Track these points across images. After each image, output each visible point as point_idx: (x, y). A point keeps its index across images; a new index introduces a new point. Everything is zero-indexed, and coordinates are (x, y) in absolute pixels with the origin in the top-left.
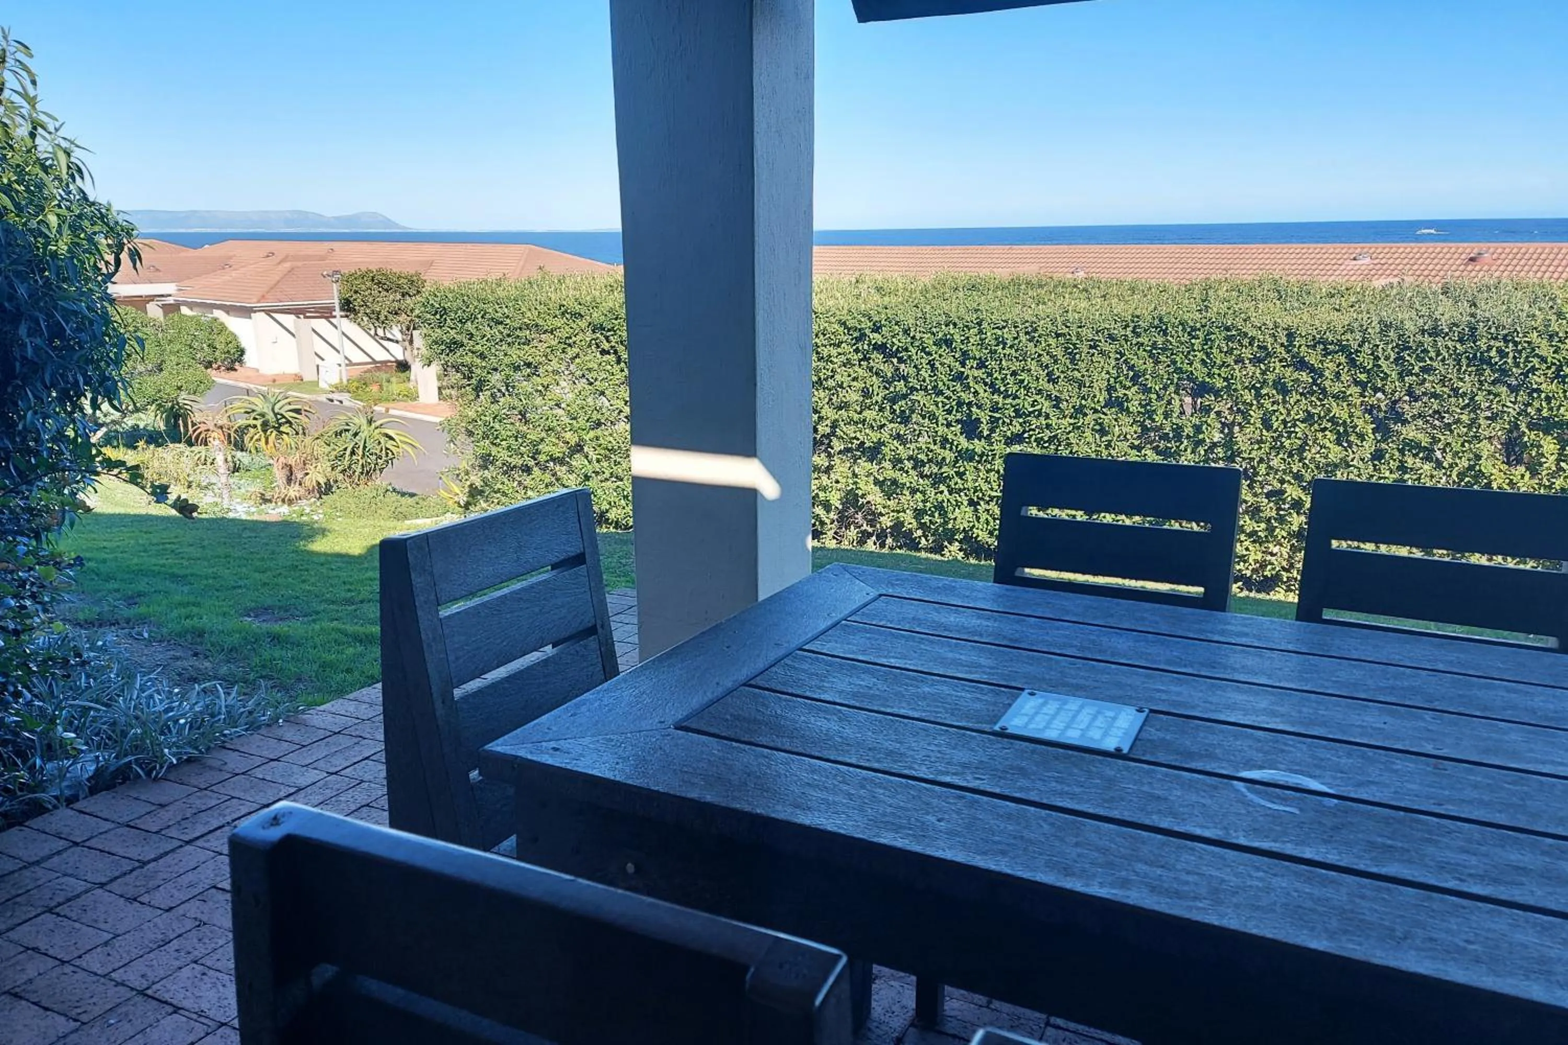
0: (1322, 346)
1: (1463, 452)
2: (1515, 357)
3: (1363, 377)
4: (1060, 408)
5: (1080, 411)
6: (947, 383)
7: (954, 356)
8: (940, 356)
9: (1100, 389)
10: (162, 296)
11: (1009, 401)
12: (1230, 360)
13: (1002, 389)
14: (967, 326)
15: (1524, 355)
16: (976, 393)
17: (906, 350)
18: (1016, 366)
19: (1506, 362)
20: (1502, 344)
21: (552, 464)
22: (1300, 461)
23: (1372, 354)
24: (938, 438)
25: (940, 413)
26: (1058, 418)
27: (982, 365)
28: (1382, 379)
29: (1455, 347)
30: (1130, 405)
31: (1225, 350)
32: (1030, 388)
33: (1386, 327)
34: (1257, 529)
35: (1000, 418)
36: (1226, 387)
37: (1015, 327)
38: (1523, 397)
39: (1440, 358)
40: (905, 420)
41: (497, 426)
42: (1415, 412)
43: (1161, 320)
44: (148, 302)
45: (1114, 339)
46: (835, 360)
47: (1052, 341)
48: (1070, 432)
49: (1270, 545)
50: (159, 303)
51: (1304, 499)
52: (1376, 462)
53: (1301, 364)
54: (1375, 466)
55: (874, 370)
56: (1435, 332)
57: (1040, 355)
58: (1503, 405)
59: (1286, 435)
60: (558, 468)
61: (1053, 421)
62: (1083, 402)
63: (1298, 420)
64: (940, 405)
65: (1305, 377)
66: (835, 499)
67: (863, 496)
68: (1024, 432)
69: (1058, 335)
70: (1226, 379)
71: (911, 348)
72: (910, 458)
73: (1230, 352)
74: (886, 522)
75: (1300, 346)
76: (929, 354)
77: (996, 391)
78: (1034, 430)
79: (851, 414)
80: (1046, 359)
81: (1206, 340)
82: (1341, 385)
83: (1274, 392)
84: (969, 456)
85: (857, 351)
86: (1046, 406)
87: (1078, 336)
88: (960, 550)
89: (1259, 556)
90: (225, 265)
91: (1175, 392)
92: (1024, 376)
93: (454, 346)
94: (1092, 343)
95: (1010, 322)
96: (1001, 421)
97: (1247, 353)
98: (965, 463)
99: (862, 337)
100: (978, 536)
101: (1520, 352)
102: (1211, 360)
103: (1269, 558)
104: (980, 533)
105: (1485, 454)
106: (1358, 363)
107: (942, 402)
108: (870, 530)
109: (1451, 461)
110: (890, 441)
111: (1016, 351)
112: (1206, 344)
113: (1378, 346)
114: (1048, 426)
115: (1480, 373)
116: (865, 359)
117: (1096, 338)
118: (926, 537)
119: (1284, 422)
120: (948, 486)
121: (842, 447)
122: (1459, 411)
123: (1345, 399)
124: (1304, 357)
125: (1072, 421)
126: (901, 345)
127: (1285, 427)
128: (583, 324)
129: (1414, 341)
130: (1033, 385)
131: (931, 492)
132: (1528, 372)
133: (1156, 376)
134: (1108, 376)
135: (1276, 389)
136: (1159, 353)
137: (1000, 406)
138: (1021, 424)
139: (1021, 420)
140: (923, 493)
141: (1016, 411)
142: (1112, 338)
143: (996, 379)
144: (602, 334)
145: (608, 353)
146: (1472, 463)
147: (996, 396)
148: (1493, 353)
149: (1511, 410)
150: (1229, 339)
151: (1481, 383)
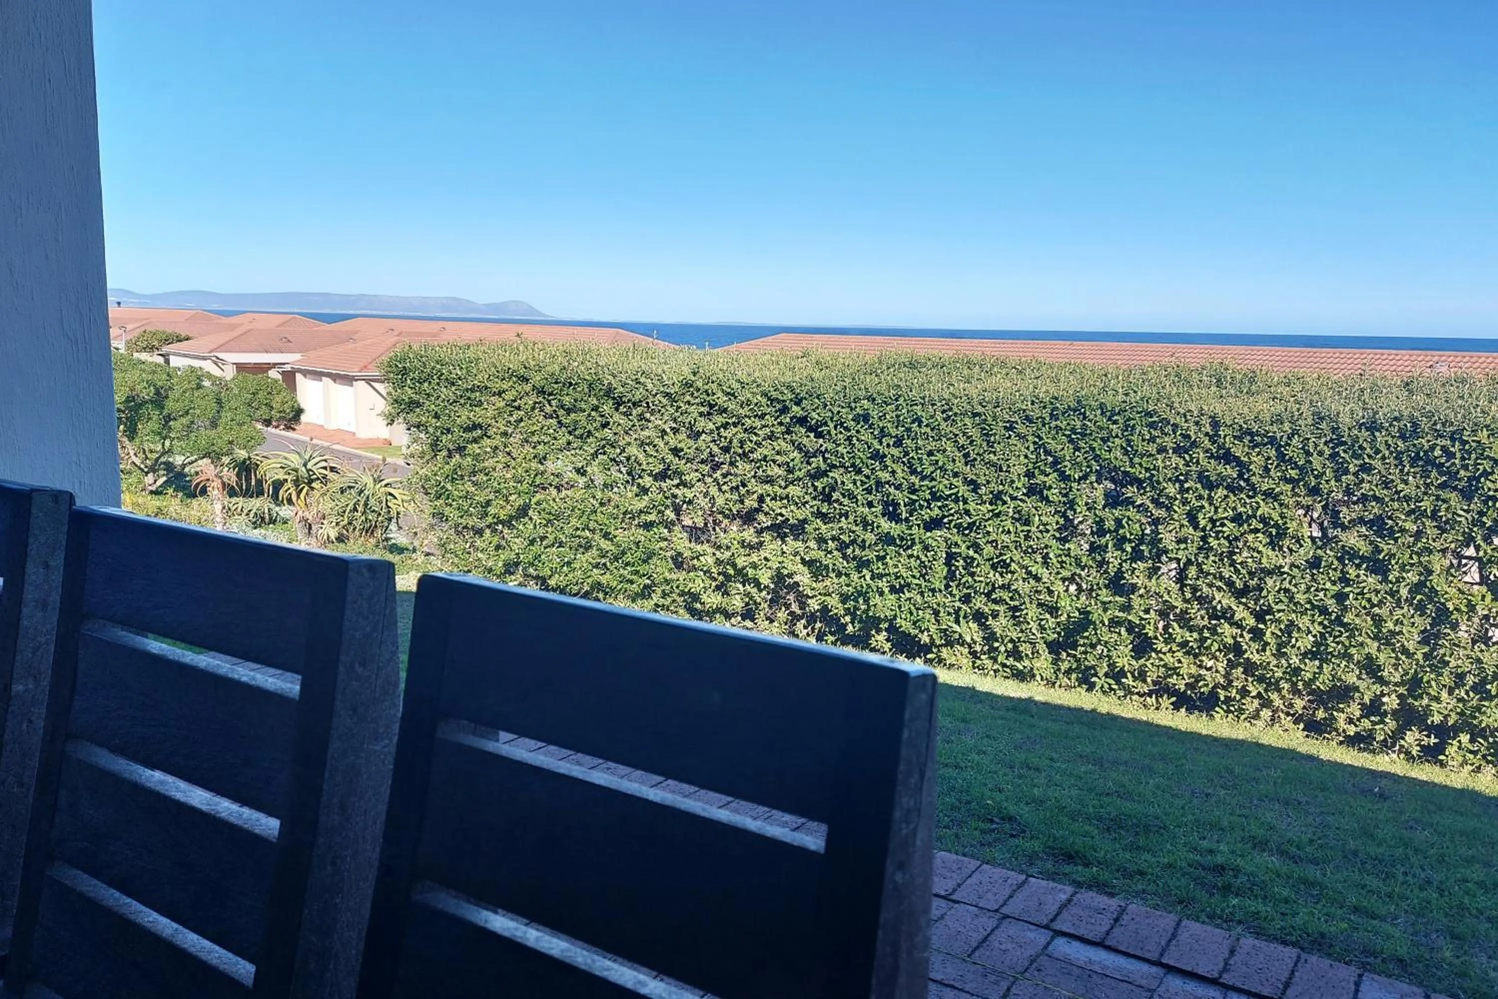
0: (1249, 438)
1: (1412, 565)
2: (1463, 459)
3: (1293, 473)
4: (977, 493)
5: (997, 497)
6: (865, 461)
7: (872, 433)
8: (858, 432)
9: (1019, 475)
10: (284, 364)
11: (926, 483)
12: (1152, 448)
13: (919, 470)
14: (885, 402)
15: (1473, 456)
16: (893, 472)
17: (826, 424)
18: (932, 445)
19: (1454, 464)
20: (1449, 442)
21: (500, 527)
22: (1230, 565)
23: (1303, 448)
24: (859, 519)
25: (858, 491)
26: (977, 504)
27: (899, 443)
28: (1316, 477)
29: (1396, 444)
30: (1049, 493)
31: (1147, 437)
32: (946, 470)
33: (1319, 418)
34: (1189, 639)
35: (917, 501)
36: (1149, 478)
37: (933, 405)
38: (1476, 504)
39: (1379, 456)
40: (827, 498)
41: (449, 486)
42: (1354, 516)
43: (1079, 402)
44: (270, 369)
45: (1031, 422)
46: (760, 432)
47: (967, 421)
48: (989, 519)
49: (1204, 658)
50: (280, 370)
51: (1235, 608)
52: (1315, 571)
53: (1227, 457)
54: (1313, 575)
55: (796, 443)
56: (1373, 427)
57: (956, 435)
58: (1454, 513)
59: (1213, 535)
60: (506, 531)
61: (972, 506)
62: (1001, 487)
63: (1226, 518)
64: (859, 483)
65: (1230, 471)
66: (765, 578)
67: (790, 576)
68: (944, 517)
69: (975, 415)
70: (1147, 470)
71: (829, 423)
72: (833, 539)
73: (1152, 440)
74: (814, 605)
75: (1225, 436)
76: (847, 429)
77: (913, 472)
78: (952, 515)
79: (777, 488)
80: (962, 441)
81: (1127, 426)
82: (1271, 481)
83: (1199, 486)
84: (887, 539)
85: (781, 424)
86: (963, 490)
87: (995, 418)
88: (888, 640)
89: (1193, 670)
90: (350, 338)
91: (1096, 481)
92: (939, 456)
93: (413, 405)
94: (1008, 425)
95: (927, 399)
96: (917, 504)
97: (1169, 442)
98: (885, 547)
99: (785, 410)
100: (901, 627)
101: (1469, 453)
102: (1132, 447)
103: (1203, 672)
104: (903, 623)
105: (1437, 568)
106: (1287, 457)
107: (861, 481)
108: (799, 612)
109: (1398, 575)
110: (813, 519)
111: (932, 430)
112: (1127, 430)
113: (1308, 439)
114: (967, 512)
115: (1425, 475)
116: (788, 432)
117: (1013, 420)
118: (852, 622)
119: (1212, 521)
120: (872, 571)
121: (769, 523)
122: (1403, 517)
123: (1275, 498)
124: (1230, 449)
125: (990, 508)
126: (820, 419)
127: (1214, 526)
128: (528, 387)
129: (1349, 435)
130: (949, 467)
131: (855, 576)
132: (1481, 475)
133: (1076, 464)
134: (1026, 461)
135: (1201, 482)
136: (1077, 438)
137: (917, 487)
138: (940, 508)
139: (939, 504)
140: (847, 575)
141: (933, 494)
142: (1028, 419)
143: (913, 458)
144: (544, 398)
145: (551, 417)
146: (1422, 578)
147: (913, 477)
148: (1438, 452)
149: (1462, 519)
150: (1152, 425)
151: (1427, 486)
